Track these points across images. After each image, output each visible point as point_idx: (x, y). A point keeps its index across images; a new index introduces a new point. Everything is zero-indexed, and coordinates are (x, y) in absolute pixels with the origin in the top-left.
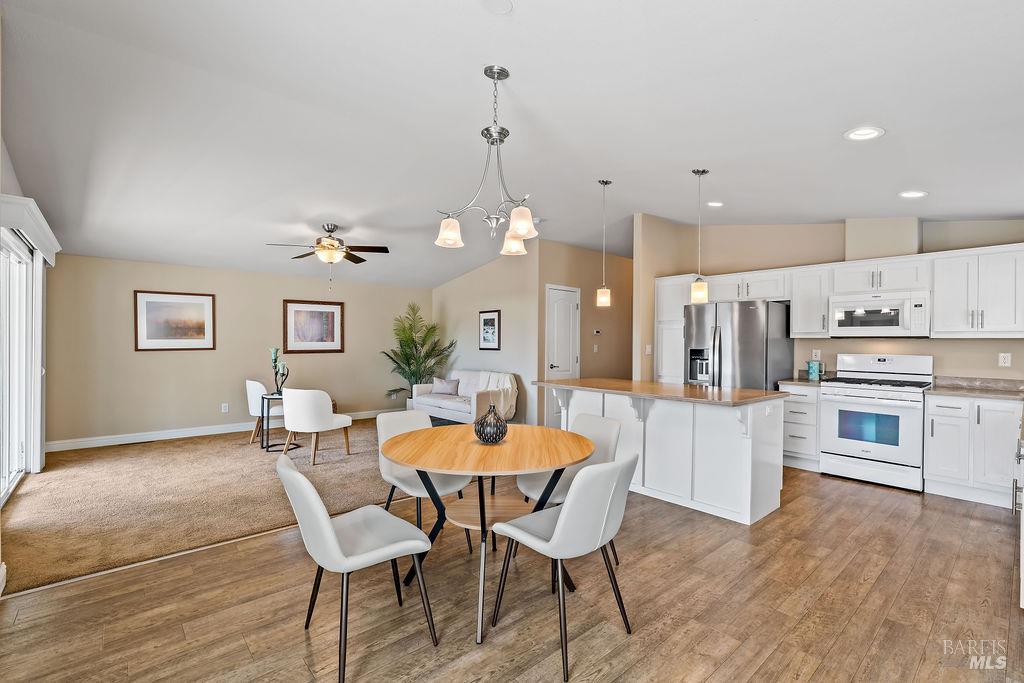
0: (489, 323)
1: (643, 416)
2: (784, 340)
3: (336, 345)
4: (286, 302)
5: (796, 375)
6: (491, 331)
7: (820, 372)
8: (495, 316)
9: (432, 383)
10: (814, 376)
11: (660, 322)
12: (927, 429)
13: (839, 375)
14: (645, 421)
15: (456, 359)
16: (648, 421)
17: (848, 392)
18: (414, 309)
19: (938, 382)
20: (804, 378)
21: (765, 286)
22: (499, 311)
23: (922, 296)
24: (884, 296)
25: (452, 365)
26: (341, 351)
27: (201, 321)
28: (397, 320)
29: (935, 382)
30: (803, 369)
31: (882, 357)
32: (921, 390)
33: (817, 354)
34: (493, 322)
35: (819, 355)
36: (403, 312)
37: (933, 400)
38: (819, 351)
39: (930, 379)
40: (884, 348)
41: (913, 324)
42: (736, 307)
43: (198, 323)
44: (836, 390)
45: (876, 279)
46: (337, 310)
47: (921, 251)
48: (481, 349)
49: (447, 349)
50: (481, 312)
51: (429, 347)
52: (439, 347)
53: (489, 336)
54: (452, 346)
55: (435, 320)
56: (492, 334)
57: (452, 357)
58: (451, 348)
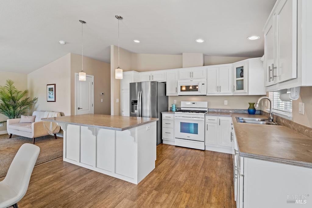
0: (51, 89)
1: (96, 134)
2: (165, 96)
5: (169, 109)
6: (52, 93)
7: (176, 108)
8: (53, 86)
9: (20, 118)
10: (174, 110)
11: (122, 90)
12: (206, 128)
13: (182, 109)
14: (96, 136)
15: (38, 106)
16: (98, 136)
17: (183, 115)
18: (10, 83)
19: (210, 110)
20: (171, 111)
21: (159, 76)
22: (55, 85)
23: (204, 81)
24: (194, 80)
25: (36, 109)
29: (208, 110)
30: (171, 107)
31: (194, 102)
32: (204, 114)
33: (175, 101)
34: (53, 89)
35: (176, 102)
37: (208, 117)
38: (176, 101)
39: (207, 110)
40: (194, 99)
41: (202, 91)
42: (149, 84)
44: (179, 115)
45: (191, 75)
47: (204, 65)
48: (48, 101)
49: (32, 102)
50: (47, 85)
51: (24, 101)
52: (29, 101)
53: (51, 95)
54: (35, 100)
55: (28, 88)
56: (52, 95)
57: (36, 105)
58: (35, 101)
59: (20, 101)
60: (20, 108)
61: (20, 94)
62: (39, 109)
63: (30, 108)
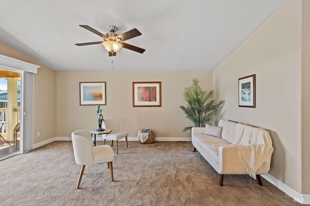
0: (246, 86)
3: (157, 103)
4: (134, 83)
6: (247, 93)
8: (250, 79)
9: (204, 126)
15: (225, 112)
18: (196, 82)
22: (254, 76)
25: (222, 116)
26: (160, 106)
27: (101, 93)
28: (186, 89)
34: (249, 84)
36: (190, 84)
43: (100, 94)
46: (157, 85)
48: (240, 106)
49: (218, 106)
50: (239, 79)
51: (209, 104)
52: (214, 104)
53: (246, 96)
54: (221, 103)
55: (214, 88)
56: (248, 95)
57: (223, 110)
58: (221, 105)
59: (205, 104)
60: (205, 113)
61: (205, 96)
62: (227, 116)
63: (216, 114)
